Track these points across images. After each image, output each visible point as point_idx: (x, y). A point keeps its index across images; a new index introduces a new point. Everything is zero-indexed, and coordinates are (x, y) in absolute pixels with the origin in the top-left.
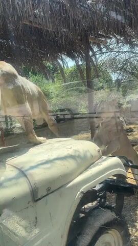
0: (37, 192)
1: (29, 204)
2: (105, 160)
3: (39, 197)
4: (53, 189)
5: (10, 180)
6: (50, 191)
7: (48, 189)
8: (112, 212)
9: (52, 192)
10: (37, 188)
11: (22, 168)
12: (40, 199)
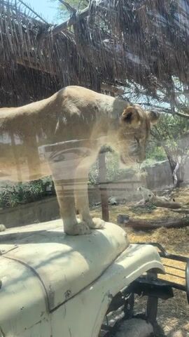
0: (53, 298)
1: (43, 316)
2: (135, 249)
3: (56, 305)
4: (73, 293)
5: (15, 281)
6: (69, 296)
7: (68, 294)
8: (147, 322)
9: (73, 297)
10: (53, 293)
11: (29, 263)
12: (56, 308)
